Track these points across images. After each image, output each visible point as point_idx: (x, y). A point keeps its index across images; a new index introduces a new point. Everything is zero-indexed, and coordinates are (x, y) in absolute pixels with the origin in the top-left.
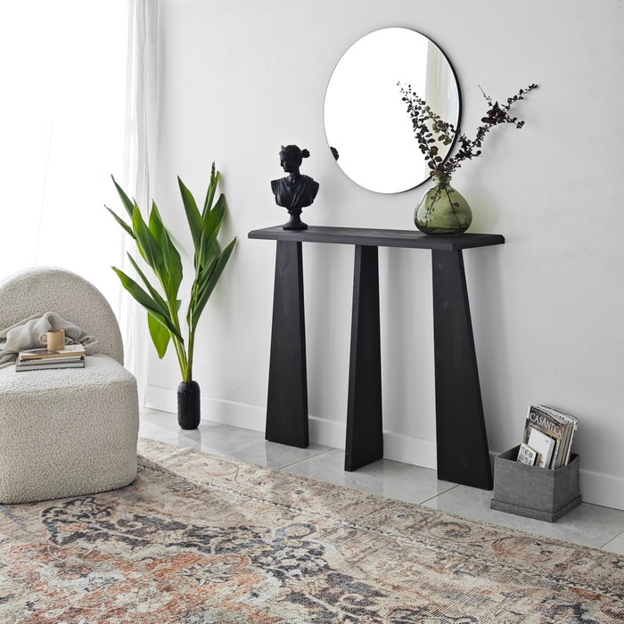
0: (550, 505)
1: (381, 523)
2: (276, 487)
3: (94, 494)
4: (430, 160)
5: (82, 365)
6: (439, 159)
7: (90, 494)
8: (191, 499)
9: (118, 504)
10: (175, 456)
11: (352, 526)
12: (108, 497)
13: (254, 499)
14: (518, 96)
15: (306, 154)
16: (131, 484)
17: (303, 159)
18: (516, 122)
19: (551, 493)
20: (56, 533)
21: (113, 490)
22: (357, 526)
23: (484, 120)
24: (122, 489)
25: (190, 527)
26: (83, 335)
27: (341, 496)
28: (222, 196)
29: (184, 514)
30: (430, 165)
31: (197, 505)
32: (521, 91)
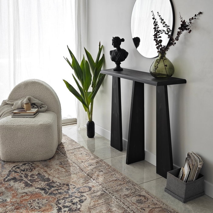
0: (184, 196)
1: (117, 191)
2: (95, 168)
3: (35, 161)
4: (158, 46)
5: (33, 117)
6: (161, 45)
7: (34, 161)
8: (63, 169)
9: (38, 167)
10: (75, 149)
11: (105, 191)
12: (38, 164)
13: (83, 172)
14: (194, 18)
15: (123, 40)
16: (50, 159)
17: (122, 42)
18: (189, 30)
19: (184, 192)
20: (8, 176)
21: (42, 161)
22: (107, 192)
23: (179, 28)
24: (45, 161)
25: (51, 181)
26: (42, 105)
27: (114, 175)
28: (104, 55)
29: (54, 175)
30: (158, 48)
31: (62, 172)
32: (196, 15)
